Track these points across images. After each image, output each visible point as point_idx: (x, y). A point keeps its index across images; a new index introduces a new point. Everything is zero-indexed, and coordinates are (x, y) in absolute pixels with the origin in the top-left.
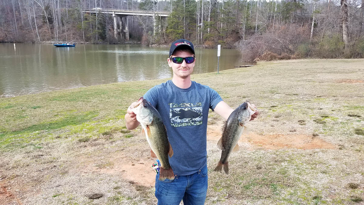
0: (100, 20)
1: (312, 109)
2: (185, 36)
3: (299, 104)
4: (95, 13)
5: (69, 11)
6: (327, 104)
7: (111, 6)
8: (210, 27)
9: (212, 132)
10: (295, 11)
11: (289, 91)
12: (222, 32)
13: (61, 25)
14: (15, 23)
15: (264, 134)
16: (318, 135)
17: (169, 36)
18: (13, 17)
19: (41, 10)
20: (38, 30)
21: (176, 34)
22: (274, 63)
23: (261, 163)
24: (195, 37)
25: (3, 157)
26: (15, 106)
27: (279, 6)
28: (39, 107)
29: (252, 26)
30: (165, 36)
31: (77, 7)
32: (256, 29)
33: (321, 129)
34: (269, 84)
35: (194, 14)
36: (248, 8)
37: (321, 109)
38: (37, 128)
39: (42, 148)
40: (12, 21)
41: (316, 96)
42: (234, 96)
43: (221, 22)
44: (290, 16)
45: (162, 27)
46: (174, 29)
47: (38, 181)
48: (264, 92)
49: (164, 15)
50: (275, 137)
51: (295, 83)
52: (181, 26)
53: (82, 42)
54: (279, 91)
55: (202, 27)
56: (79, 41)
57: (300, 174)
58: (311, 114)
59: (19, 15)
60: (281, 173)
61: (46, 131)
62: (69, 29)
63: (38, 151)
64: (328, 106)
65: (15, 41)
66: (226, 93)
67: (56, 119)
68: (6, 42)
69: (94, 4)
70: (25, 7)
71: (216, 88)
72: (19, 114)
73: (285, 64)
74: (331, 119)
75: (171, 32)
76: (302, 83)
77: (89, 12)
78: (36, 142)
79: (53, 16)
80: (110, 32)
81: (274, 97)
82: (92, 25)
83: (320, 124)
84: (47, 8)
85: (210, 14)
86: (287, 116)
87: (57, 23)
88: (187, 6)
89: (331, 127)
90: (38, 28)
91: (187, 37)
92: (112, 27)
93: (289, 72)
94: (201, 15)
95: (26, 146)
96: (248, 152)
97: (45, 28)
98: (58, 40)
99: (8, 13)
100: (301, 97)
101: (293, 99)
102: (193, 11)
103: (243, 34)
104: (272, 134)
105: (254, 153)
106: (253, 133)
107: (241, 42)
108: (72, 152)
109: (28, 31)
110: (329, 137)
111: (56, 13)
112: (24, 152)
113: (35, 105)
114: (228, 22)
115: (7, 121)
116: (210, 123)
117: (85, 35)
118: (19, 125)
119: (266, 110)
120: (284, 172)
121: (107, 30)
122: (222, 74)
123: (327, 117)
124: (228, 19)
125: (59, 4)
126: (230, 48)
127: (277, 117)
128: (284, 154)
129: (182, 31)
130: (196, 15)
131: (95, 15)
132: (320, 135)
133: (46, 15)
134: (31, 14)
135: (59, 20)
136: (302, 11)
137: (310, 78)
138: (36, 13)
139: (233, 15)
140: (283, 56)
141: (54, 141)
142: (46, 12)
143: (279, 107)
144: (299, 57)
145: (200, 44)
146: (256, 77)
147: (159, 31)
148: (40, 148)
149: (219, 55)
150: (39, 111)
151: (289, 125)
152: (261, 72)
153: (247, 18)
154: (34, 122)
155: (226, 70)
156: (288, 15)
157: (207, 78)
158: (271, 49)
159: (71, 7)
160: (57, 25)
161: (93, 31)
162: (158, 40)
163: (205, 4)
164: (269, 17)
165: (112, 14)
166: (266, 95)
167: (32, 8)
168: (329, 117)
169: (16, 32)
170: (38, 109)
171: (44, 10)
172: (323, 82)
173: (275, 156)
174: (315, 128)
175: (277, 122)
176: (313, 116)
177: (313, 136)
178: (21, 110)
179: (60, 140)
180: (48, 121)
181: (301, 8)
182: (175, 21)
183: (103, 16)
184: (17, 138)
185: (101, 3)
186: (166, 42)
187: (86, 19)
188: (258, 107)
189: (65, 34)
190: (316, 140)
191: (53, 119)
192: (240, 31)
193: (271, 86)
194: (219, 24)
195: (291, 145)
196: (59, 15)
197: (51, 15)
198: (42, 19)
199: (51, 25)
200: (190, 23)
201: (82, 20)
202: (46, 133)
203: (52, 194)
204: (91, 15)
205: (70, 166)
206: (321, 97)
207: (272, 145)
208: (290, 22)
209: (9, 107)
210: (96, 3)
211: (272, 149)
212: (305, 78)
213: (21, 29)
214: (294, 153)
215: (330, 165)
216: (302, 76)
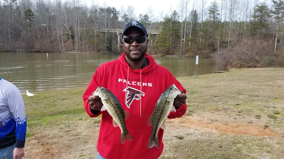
0: (108, 37)
1: (268, 107)
2: (171, 48)
3: (259, 103)
4: (105, 32)
5: (86, 30)
6: (280, 104)
7: (116, 27)
8: (191, 41)
9: (189, 121)
10: (261, 29)
11: (252, 93)
12: (201, 45)
13: (80, 40)
14: (48, 39)
15: (228, 125)
16: (269, 127)
17: (159, 48)
18: (47, 34)
19: (67, 29)
20: (64, 44)
21: (164, 47)
22: (243, 71)
23: (223, 144)
24: (179, 49)
25: (45, 131)
26: (49, 97)
27: (247, 26)
28: (66, 99)
29: (225, 41)
30: (155, 49)
31: (92, 27)
32: (229, 43)
33: (272, 122)
34: (237, 87)
35: (178, 31)
36: (222, 27)
37: (275, 108)
38: (65, 113)
39: (70, 126)
40: (46, 37)
41: (273, 98)
42: (207, 95)
43: (200, 38)
44: (256, 34)
45: (153, 41)
46: (163, 43)
47: (69, 147)
48: (232, 93)
49: (155, 33)
50: (237, 126)
51: (258, 87)
52: (168, 41)
53: (95, 53)
54: (244, 93)
55: (184, 42)
56: (93, 52)
57: (250, 152)
58: (266, 111)
59: (51, 33)
60: (236, 151)
61: (72, 115)
62: (85, 43)
63: (68, 128)
64: (281, 106)
65: (47, 51)
66: (201, 93)
67: (78, 107)
68: (40, 52)
69: (104, 25)
70: (55, 27)
71: (194, 88)
72: (52, 103)
73: (252, 72)
74: (281, 115)
75: (160, 46)
76: (263, 87)
77: (100, 31)
78: (66, 122)
79: (75, 34)
80: (114, 46)
81: (240, 97)
82: (102, 41)
83: (272, 119)
84: (71, 28)
85: (191, 32)
86: (247, 112)
87: (77, 39)
88: (173, 26)
89: (280, 121)
90: (63, 42)
91: (172, 49)
92: (117, 42)
93: (254, 78)
94: (184, 32)
95: (60, 124)
96: (214, 136)
97: (69, 42)
98: (78, 51)
99: (43, 32)
100: (261, 98)
101: (255, 99)
102: (178, 30)
103: (218, 47)
104: (234, 125)
105: (218, 137)
106: (220, 123)
107: (216, 53)
108: (90, 129)
109: (57, 44)
110: (277, 128)
111: (77, 31)
112: (59, 128)
113: (63, 97)
114: (206, 38)
115: (45, 108)
116: (187, 115)
117: (97, 47)
118: (53, 110)
119: (232, 107)
120: (239, 151)
121: (113, 44)
122: (199, 78)
123: (279, 113)
124: (206, 35)
125: (79, 25)
126: (207, 58)
127: (240, 112)
128: (240, 138)
129: (169, 44)
130: (180, 32)
131: (105, 34)
132: (271, 127)
133: (69, 33)
134: (59, 32)
135: (79, 37)
136: (267, 30)
137: (271, 84)
138: (62, 32)
139: (210, 32)
140: (251, 65)
141: (78, 122)
142: (70, 31)
143: (242, 105)
144: (264, 66)
145: (183, 54)
146: (227, 81)
147: (151, 45)
148: (69, 126)
149: (197, 63)
150: (66, 101)
151: (248, 119)
152: (231, 78)
153: (220, 35)
154: (63, 109)
155: (203, 75)
156: (255, 33)
157: (187, 81)
158: (240, 59)
159: (88, 27)
160: (77, 41)
161: (102, 45)
162: (150, 51)
163: (187, 24)
164: (240, 34)
165: (117, 33)
166: (233, 95)
167: (60, 28)
168: (280, 114)
169: (48, 45)
170: (65, 100)
171: (69, 30)
172: (280, 87)
173: (234, 140)
174: (267, 121)
175: (239, 116)
176: (267, 112)
177: (265, 127)
178: (53, 100)
179: (82, 121)
180: (73, 108)
181: (266, 27)
182: (163, 37)
183: (110, 34)
184: (53, 119)
185: (109, 25)
186: (156, 53)
187: (98, 36)
188: (226, 105)
189: (83, 46)
190: (267, 130)
191: (76, 107)
192: (215, 44)
193: (238, 89)
194: (198, 39)
195: (248, 133)
196: (79, 33)
197: (73, 33)
198: (66, 36)
199: (73, 40)
200: (175, 38)
201: (95, 37)
202: (72, 116)
203: (79, 155)
204: (102, 33)
205: (89, 138)
206: (277, 98)
207: (233, 132)
208: (257, 38)
209: (45, 98)
210: (105, 24)
211: (232, 135)
212: (267, 83)
213: (52, 43)
214: (248, 138)
215: (274, 148)
216: (265, 81)
